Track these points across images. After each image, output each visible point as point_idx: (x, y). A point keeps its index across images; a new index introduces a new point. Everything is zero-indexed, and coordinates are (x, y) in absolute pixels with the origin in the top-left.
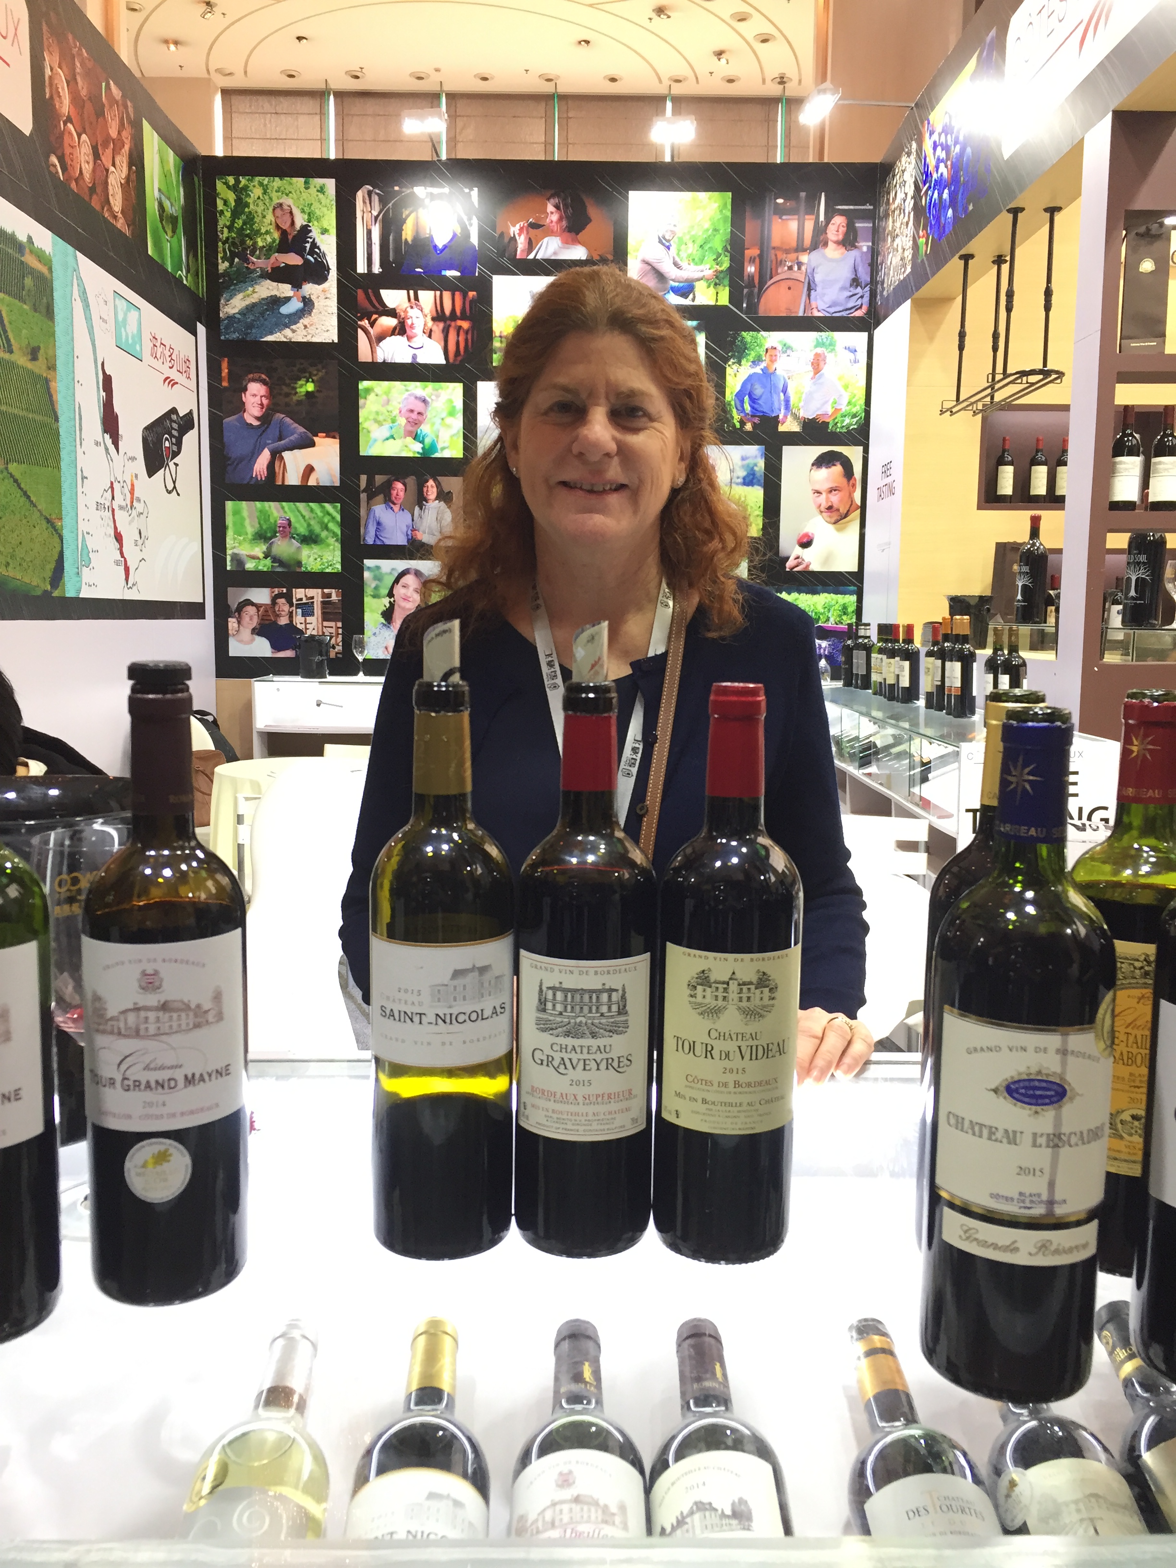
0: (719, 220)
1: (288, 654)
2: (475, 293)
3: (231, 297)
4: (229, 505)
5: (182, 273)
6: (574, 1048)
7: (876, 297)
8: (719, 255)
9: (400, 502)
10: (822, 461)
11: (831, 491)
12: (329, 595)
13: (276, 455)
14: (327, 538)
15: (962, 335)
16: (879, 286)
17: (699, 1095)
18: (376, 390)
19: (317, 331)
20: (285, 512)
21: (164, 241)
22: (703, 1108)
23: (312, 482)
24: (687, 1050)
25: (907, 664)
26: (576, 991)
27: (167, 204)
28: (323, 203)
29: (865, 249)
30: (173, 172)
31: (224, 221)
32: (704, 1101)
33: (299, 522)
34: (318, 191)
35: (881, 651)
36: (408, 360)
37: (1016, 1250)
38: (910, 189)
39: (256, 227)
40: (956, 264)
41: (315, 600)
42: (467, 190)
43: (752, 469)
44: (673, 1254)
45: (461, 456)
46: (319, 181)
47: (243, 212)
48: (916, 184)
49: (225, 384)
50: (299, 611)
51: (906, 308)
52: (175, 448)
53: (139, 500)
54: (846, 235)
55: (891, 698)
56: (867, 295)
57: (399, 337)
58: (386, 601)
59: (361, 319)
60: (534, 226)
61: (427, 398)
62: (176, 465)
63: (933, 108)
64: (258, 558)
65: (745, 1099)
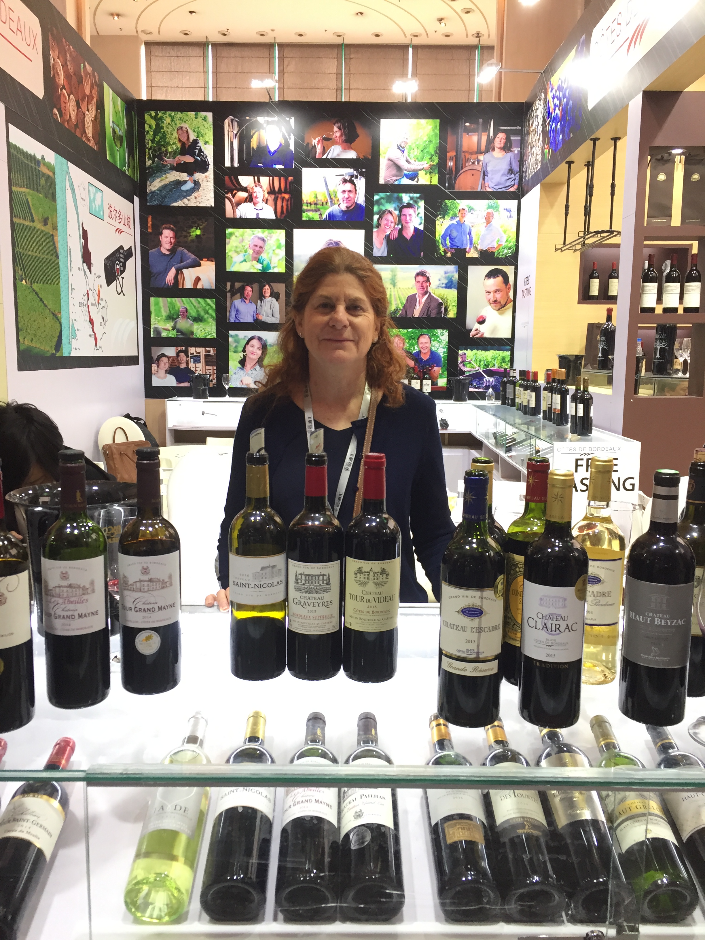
0: (432, 135)
1: (186, 384)
2: (292, 178)
3: (153, 181)
4: (152, 299)
5: (126, 168)
6: (309, 598)
7: (522, 181)
8: (432, 156)
9: (249, 298)
10: (491, 274)
11: (496, 292)
12: (209, 351)
13: (179, 271)
14: (208, 318)
15: (567, 207)
16: (524, 174)
17: (358, 616)
18: (236, 234)
19: (202, 200)
20: (184, 304)
21: (116, 151)
22: (360, 621)
23: (199, 287)
24: (354, 598)
25: (533, 394)
26: (310, 575)
27: (117, 129)
28: (206, 127)
29: (516, 152)
30: (120, 110)
31: (149, 136)
32: (361, 619)
33: (191, 309)
34: (203, 120)
35: (521, 386)
36: (254, 216)
37: (466, 670)
38: (540, 120)
39: (167, 140)
40: (564, 166)
41: (201, 354)
42: (288, 119)
43: (451, 278)
44: (349, 679)
45: (284, 272)
46: (203, 114)
47: (160, 132)
48: (543, 117)
49: (150, 230)
50: (192, 360)
51: (538, 188)
52: (122, 269)
53: (102, 299)
54: (506, 144)
55: (525, 413)
56: (517, 179)
57: (248, 203)
58: (241, 355)
59: (227, 193)
60: (326, 139)
61: (265, 239)
62: (123, 278)
63: (553, 75)
64: (169, 330)
65: (376, 618)
